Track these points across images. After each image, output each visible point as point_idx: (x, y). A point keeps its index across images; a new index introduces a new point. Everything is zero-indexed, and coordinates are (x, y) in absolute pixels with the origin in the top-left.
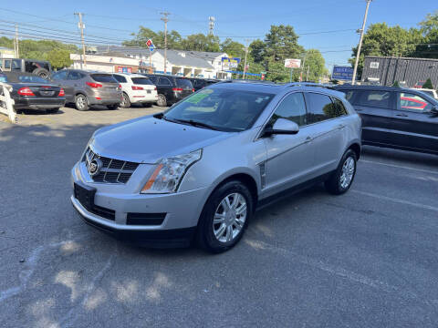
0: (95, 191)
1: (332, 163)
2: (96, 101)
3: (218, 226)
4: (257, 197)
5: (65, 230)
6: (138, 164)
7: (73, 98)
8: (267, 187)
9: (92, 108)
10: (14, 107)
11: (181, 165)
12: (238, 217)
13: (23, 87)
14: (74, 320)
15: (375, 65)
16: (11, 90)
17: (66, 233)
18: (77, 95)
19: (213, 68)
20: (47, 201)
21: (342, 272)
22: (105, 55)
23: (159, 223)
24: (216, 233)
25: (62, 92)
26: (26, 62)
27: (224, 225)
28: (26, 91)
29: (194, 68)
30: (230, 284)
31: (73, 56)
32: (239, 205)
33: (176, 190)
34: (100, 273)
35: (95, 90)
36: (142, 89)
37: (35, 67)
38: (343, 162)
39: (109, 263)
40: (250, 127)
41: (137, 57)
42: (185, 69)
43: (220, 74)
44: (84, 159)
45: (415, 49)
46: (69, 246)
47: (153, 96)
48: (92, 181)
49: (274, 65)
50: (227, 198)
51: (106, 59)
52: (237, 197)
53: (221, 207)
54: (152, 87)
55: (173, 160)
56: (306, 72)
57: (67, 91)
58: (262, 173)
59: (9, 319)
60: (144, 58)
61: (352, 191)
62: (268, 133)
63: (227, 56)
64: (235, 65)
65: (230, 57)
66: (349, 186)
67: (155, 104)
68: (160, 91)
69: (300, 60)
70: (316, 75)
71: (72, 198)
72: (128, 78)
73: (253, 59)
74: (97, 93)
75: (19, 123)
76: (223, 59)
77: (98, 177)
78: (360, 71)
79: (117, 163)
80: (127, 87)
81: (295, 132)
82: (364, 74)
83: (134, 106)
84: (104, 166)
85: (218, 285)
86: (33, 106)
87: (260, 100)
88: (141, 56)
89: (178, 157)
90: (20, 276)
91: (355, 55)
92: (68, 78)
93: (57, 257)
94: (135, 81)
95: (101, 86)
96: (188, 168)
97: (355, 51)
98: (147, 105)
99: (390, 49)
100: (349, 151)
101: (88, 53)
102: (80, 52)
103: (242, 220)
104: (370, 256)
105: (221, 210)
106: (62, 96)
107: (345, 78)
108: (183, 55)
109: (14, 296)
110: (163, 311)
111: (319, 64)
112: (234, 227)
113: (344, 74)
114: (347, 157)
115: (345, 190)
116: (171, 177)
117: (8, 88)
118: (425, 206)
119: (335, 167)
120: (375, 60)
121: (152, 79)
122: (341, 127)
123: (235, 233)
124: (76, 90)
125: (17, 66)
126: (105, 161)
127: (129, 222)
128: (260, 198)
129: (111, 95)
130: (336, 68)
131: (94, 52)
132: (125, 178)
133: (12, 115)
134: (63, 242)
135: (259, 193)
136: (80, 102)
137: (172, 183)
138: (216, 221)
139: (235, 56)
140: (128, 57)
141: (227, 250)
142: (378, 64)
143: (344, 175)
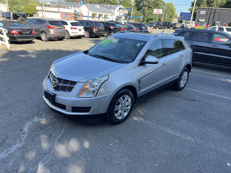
0: (55, 95)
1: (176, 75)
2: (52, 36)
3: (117, 112)
4: (137, 96)
5: (41, 112)
6: (76, 82)
7: (39, 34)
8: (142, 91)
9: (50, 40)
10: (9, 41)
11: (98, 83)
12: (127, 106)
13: (13, 30)
14: (49, 160)
15: (203, 12)
16: (7, 32)
17: (41, 114)
18: (42, 32)
19: (114, 14)
20: (31, 96)
21: (178, 134)
22: (55, 7)
23: (88, 111)
24: (116, 115)
25: (34, 32)
26: (13, 14)
27: (120, 111)
28: (14, 32)
29: (104, 14)
30: (123, 141)
31: (38, 8)
32: (128, 100)
33: (96, 96)
34: (60, 136)
35: (51, 30)
36: (76, 29)
37: (18, 17)
38: (182, 74)
39: (63, 130)
40: (133, 60)
41: (73, 8)
42: (99, 15)
43: (118, 17)
44: (49, 77)
45: (225, 3)
46: (43, 121)
47: (82, 32)
48: (53, 90)
49: (148, 11)
50: (121, 98)
51: (56, 9)
52: (126, 97)
53: (119, 102)
54: (82, 27)
55: (94, 80)
56: (165, 16)
57: (36, 30)
58: (139, 84)
59: (18, 160)
60: (76, 8)
61: (186, 88)
62: (143, 63)
63: (122, 7)
64: (127, 12)
65: (124, 8)
66: (184, 86)
67: (84, 36)
68: (86, 29)
69: (162, 10)
70: (171, 17)
71: (44, 97)
72: (69, 22)
73: (136, 8)
74: (52, 32)
75: (12, 50)
76: (120, 8)
77: (57, 88)
78: (195, 15)
79: (66, 82)
80: (68, 27)
81: (157, 63)
82: (197, 17)
83: (72, 38)
84: (60, 82)
85: (117, 141)
86: (19, 40)
87: (139, 45)
88: (75, 7)
89: (97, 78)
90: (21, 138)
91: (193, 6)
92: (36, 23)
93: (38, 127)
94: (72, 24)
95: (54, 28)
96: (102, 84)
97: (193, 4)
98: (79, 37)
99: (212, 3)
100: (186, 68)
101: (46, 6)
102: (41, 5)
103: (129, 108)
104: (193, 125)
105: (118, 104)
106: (34, 34)
107: (187, 19)
108: (98, 6)
109: (19, 149)
110: (91, 155)
111: (172, 11)
112: (125, 111)
113: (186, 17)
114: (184, 72)
115: (182, 88)
116: (93, 89)
117: (5, 31)
118: (223, 97)
119: (178, 77)
120: (203, 9)
121: (81, 23)
122: (182, 56)
123: (126, 114)
124: (41, 30)
125: (8, 16)
126: (60, 80)
127: (73, 111)
128: (138, 96)
129: (60, 32)
130: (182, 14)
131: (49, 5)
132: (70, 89)
133: (8, 46)
134: (40, 119)
135: (138, 94)
136: (43, 36)
137: (94, 92)
138: (116, 109)
139: (127, 7)
140: (68, 8)
141: (121, 123)
142: (205, 11)
143: (182, 80)
